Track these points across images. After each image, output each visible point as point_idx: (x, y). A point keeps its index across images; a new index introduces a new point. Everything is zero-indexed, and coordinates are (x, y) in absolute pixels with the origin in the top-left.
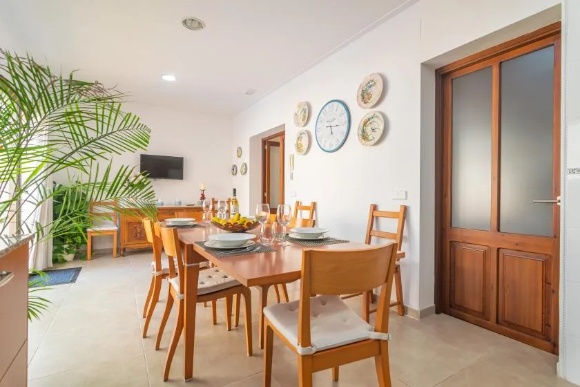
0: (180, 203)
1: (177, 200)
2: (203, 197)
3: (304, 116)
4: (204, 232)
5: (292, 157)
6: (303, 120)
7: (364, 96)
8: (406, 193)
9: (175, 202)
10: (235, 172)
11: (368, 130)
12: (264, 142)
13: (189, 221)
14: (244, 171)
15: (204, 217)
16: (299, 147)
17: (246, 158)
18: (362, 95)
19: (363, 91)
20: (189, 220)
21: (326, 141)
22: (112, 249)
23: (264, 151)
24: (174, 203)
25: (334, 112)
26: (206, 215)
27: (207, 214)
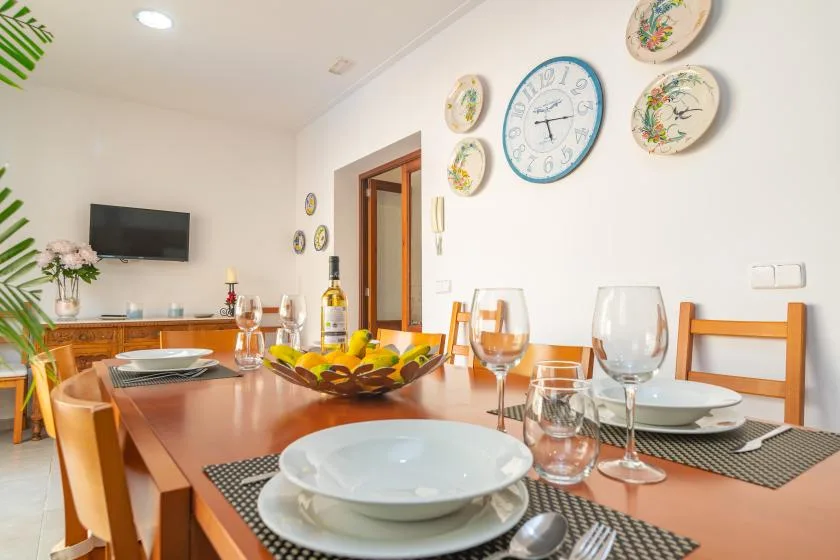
0: (180, 312)
1: (174, 306)
2: (232, 299)
3: (472, 109)
4: (238, 388)
5: (441, 204)
6: (469, 117)
7: (649, 34)
8: (803, 268)
9: (170, 311)
10: (300, 246)
11: (664, 115)
12: (365, 181)
13: (193, 359)
14: (322, 243)
15: (239, 345)
16: (458, 178)
17: (326, 214)
18: (641, 32)
19: (643, 22)
20: (194, 355)
21: (533, 158)
22: (12, 421)
23: (364, 200)
24: (166, 313)
25: (555, 85)
26: (244, 339)
27: (249, 335)
